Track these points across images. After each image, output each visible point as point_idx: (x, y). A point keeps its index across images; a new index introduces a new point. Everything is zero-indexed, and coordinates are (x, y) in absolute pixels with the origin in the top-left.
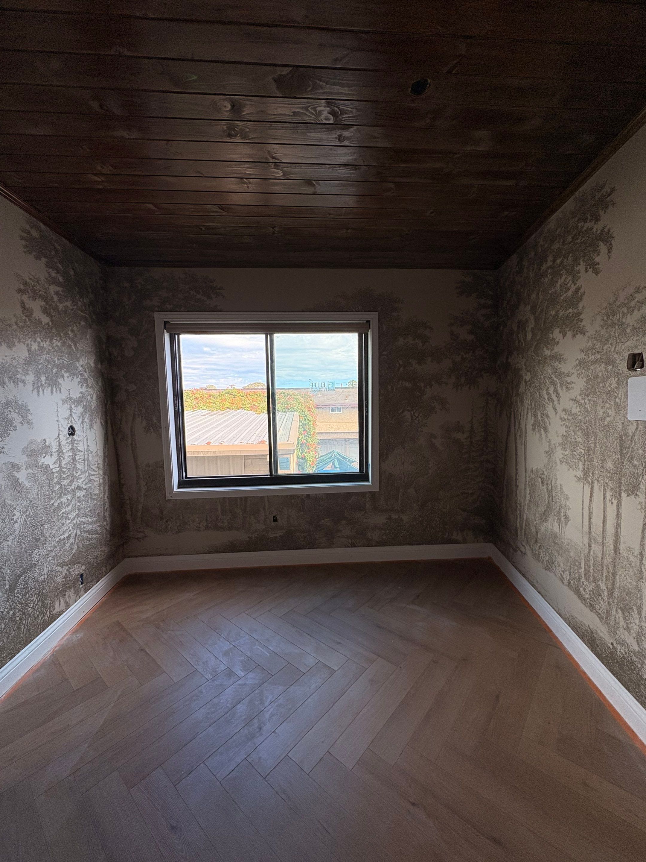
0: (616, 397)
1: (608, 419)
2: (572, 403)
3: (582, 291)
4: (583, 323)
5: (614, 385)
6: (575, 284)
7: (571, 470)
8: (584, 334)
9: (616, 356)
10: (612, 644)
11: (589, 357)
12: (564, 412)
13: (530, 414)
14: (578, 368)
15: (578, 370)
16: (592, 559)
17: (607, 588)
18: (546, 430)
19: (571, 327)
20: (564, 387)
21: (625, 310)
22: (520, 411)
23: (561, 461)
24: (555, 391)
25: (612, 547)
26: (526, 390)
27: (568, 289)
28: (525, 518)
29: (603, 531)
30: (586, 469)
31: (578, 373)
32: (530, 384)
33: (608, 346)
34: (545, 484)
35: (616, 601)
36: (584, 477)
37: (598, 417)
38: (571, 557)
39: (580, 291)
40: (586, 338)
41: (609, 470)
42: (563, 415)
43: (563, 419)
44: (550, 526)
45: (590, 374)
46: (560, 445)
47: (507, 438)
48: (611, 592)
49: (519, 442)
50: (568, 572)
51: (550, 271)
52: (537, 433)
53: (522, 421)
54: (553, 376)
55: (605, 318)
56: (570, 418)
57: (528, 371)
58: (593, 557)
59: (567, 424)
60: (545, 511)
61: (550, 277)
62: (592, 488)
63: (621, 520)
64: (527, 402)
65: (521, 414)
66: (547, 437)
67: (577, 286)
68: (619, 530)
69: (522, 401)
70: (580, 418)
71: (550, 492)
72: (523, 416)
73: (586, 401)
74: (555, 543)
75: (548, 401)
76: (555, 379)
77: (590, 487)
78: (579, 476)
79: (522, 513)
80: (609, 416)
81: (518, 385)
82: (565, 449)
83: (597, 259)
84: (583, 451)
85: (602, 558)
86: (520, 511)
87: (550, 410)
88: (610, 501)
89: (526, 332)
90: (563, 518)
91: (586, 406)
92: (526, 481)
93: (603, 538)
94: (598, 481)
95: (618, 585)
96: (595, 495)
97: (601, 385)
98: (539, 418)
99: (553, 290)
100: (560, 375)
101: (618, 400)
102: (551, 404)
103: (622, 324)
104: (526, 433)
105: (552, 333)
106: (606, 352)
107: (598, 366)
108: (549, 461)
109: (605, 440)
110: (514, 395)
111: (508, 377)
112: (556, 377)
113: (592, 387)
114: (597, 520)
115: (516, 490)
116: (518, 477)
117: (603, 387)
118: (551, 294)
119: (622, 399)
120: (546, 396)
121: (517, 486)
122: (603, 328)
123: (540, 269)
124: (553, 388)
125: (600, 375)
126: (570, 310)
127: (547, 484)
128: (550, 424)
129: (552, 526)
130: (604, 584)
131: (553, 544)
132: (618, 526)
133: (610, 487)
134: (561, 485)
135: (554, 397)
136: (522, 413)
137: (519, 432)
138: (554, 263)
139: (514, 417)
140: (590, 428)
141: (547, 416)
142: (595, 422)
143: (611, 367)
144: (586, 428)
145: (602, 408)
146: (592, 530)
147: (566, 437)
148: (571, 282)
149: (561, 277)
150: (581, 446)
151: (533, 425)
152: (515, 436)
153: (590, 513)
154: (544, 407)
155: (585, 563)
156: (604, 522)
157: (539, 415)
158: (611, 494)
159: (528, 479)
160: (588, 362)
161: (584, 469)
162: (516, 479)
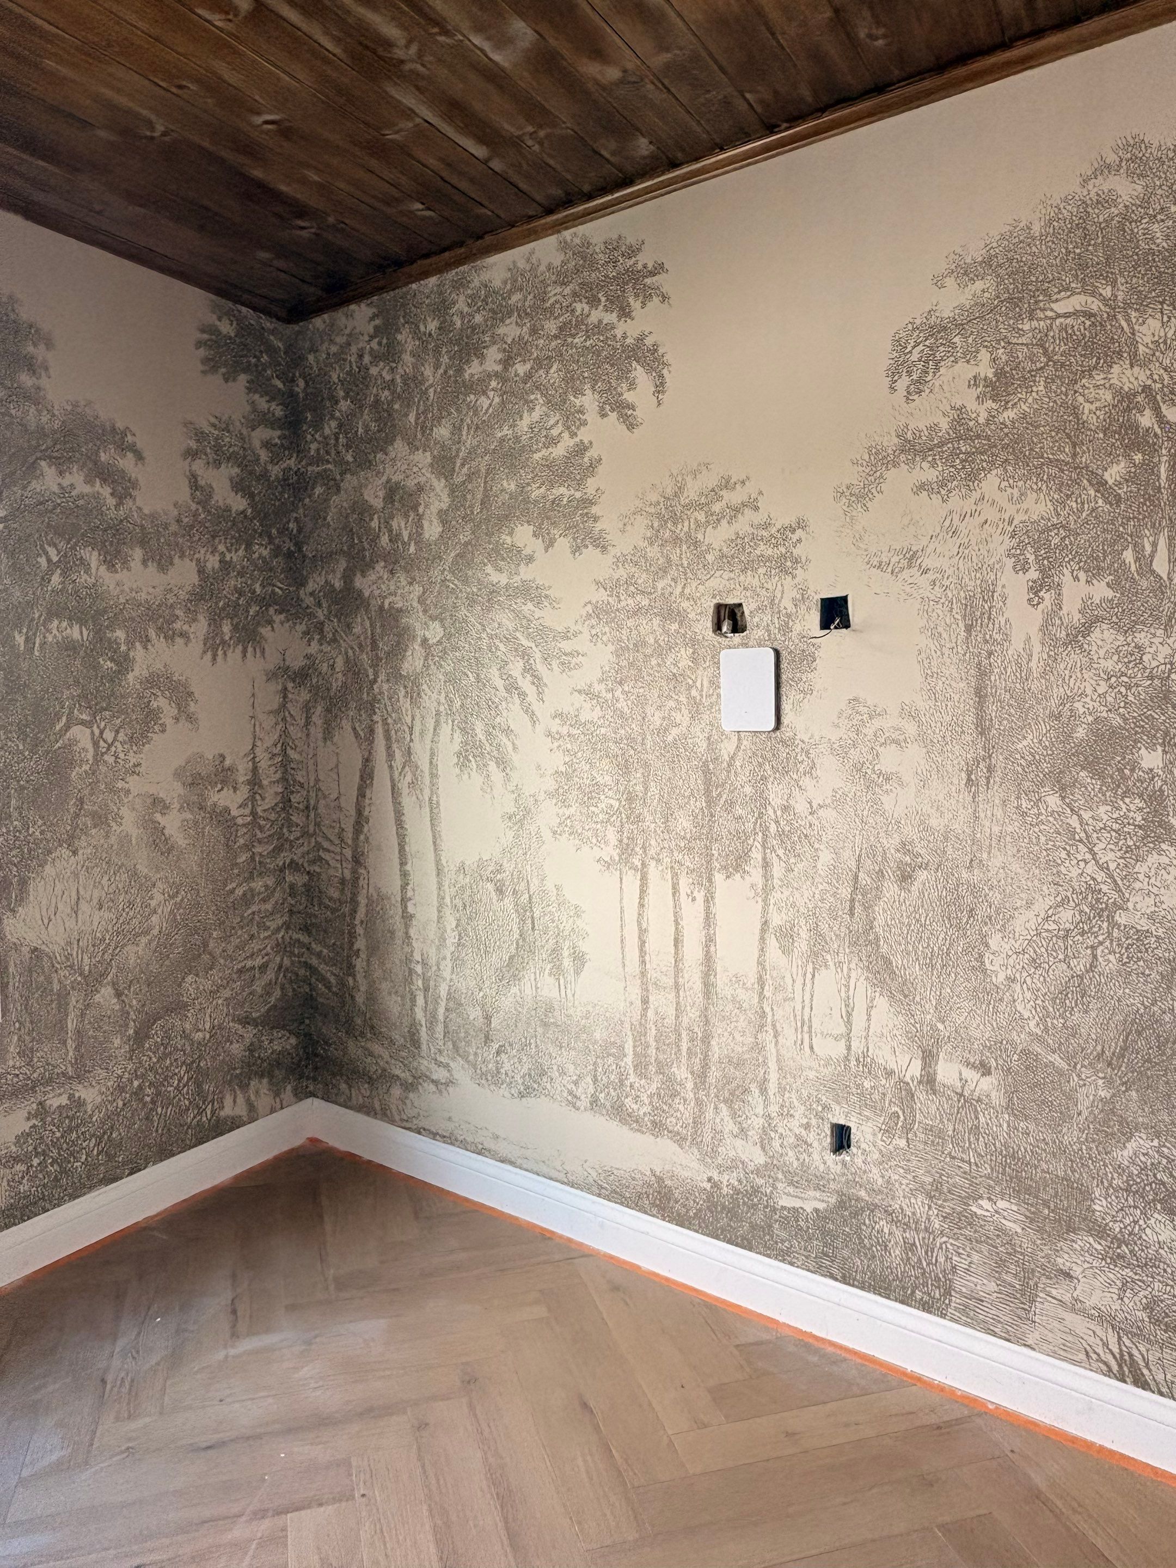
0: (690, 688)
1: (675, 732)
2: (579, 699)
3: (592, 453)
4: (599, 526)
5: (685, 662)
6: (573, 435)
7: (586, 848)
8: (604, 549)
9: (685, 604)
10: (709, 1180)
11: (620, 601)
12: (557, 720)
13: (446, 729)
14: (593, 622)
15: (592, 627)
16: (653, 1028)
17: (692, 1073)
18: (502, 763)
19: (568, 529)
20: (555, 664)
21: (701, 517)
22: (408, 719)
23: (555, 833)
24: (529, 669)
25: (698, 986)
26: (428, 667)
27: (554, 442)
28: (443, 993)
29: (676, 961)
30: (625, 841)
31: (594, 632)
32: (444, 651)
33: (666, 581)
34: (509, 892)
35: (713, 1091)
36: (620, 858)
37: (651, 727)
38: (596, 1042)
39: (588, 454)
40: (609, 559)
41: (682, 834)
42: (555, 726)
43: (557, 736)
44: (528, 991)
45: (624, 637)
46: (550, 795)
47: (362, 795)
48: (701, 1077)
49: (408, 801)
50: (589, 1079)
51: (493, 384)
52: (474, 774)
53: (416, 746)
54: (518, 635)
55: (656, 525)
56: (575, 732)
57: (433, 618)
58: (655, 1023)
59: (569, 746)
60: (511, 958)
61: (497, 400)
62: (644, 878)
63: (714, 929)
64: (432, 698)
65: (411, 728)
66: (508, 778)
67: (577, 439)
68: (712, 949)
69: (415, 696)
70: (603, 731)
71: (525, 912)
72: (422, 733)
73: (618, 693)
74: (545, 1025)
75: (506, 695)
76: (524, 642)
77: (639, 877)
78: (607, 859)
79: (432, 983)
80: (677, 725)
81: (398, 651)
82: (565, 803)
83: (629, 397)
84: (616, 804)
85: (677, 1017)
86: (426, 980)
87: (513, 715)
88: (688, 896)
89: (420, 517)
90: (567, 963)
91: (619, 705)
92: (441, 898)
93: (676, 976)
94: (658, 861)
95: (716, 1056)
96: (651, 890)
97: (654, 662)
98: (481, 736)
99: (506, 431)
100: (542, 633)
101: (694, 693)
102: (517, 701)
103: (696, 544)
104: (433, 776)
105: (511, 534)
106: (663, 594)
107: (644, 622)
108: (516, 836)
109: (669, 773)
110: (382, 677)
111: (357, 630)
112: (529, 637)
113: (631, 665)
114: (659, 943)
115: (407, 926)
116: (410, 894)
117: (659, 665)
118: (502, 440)
119: (705, 690)
120: (499, 683)
121: (407, 918)
122: (651, 544)
123: (460, 371)
124: (520, 664)
125: (652, 641)
126: (562, 490)
127: (515, 892)
128: (515, 748)
129: (537, 988)
130: (683, 1068)
131: (540, 1030)
132: (710, 940)
133: (688, 867)
134: (558, 888)
135: (526, 684)
136: (417, 729)
137: (409, 778)
138: (506, 369)
139: (388, 738)
140: (632, 752)
141: (508, 731)
142: (643, 739)
143: (675, 626)
144: (620, 752)
145: (659, 708)
146: (648, 966)
147: (566, 776)
148: (560, 428)
149: (531, 410)
150: (610, 793)
151: (459, 754)
152: (393, 787)
153: (642, 932)
154: (492, 706)
155: (635, 1041)
156: (677, 942)
157: (479, 728)
158: (691, 880)
159: (449, 892)
160: (617, 610)
161: (621, 841)
162: (404, 901)
